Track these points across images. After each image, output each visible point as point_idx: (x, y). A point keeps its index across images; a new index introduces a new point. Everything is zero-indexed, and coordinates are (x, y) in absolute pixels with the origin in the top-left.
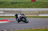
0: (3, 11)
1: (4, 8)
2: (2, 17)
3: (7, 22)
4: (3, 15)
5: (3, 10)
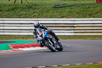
1: (38, 18)
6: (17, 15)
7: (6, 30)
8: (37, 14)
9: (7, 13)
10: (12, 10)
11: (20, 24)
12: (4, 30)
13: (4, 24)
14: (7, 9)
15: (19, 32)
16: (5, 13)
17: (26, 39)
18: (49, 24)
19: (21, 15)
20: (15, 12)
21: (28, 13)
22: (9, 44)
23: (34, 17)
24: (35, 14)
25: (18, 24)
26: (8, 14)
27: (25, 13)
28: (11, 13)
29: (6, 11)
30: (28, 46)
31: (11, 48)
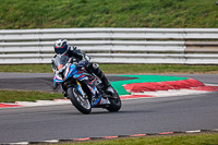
0: (183, 43)
1: (185, 27)
2: (179, 69)
3: (200, 92)
4: (182, 61)
5: (181, 36)
6: (141, 21)
7: (117, 52)
8: (182, 19)
9: (120, 16)
10: (131, 9)
11: (148, 40)
12: (112, 52)
13: (112, 39)
14: (120, 9)
15: (146, 58)
16: (114, 18)
17: (160, 72)
18: (210, 40)
19: (148, 21)
20: (137, 14)
22: (124, 84)
23: (177, 25)
24: (179, 19)
25: (144, 39)
26: (122, 19)
27: (158, 16)
28: (127, 16)
29: (118, 12)
30: (164, 88)
31: (128, 91)
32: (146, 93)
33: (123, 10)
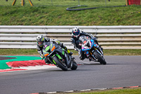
0: (45, 35)
1: (47, 25)
5: (44, 31)
6: (18, 21)
9: (4, 18)
10: (11, 13)
14: (4, 13)
15: (21, 45)
17: (30, 54)
19: (23, 21)
20: (15, 16)
21: (32, 18)
22: (7, 62)
23: (42, 23)
24: (42, 19)
25: (20, 33)
26: (5, 20)
27: (29, 18)
28: (9, 18)
29: (3, 15)
30: (33, 64)
31: (10, 66)
32: (21, 68)
33: (6, 14)
